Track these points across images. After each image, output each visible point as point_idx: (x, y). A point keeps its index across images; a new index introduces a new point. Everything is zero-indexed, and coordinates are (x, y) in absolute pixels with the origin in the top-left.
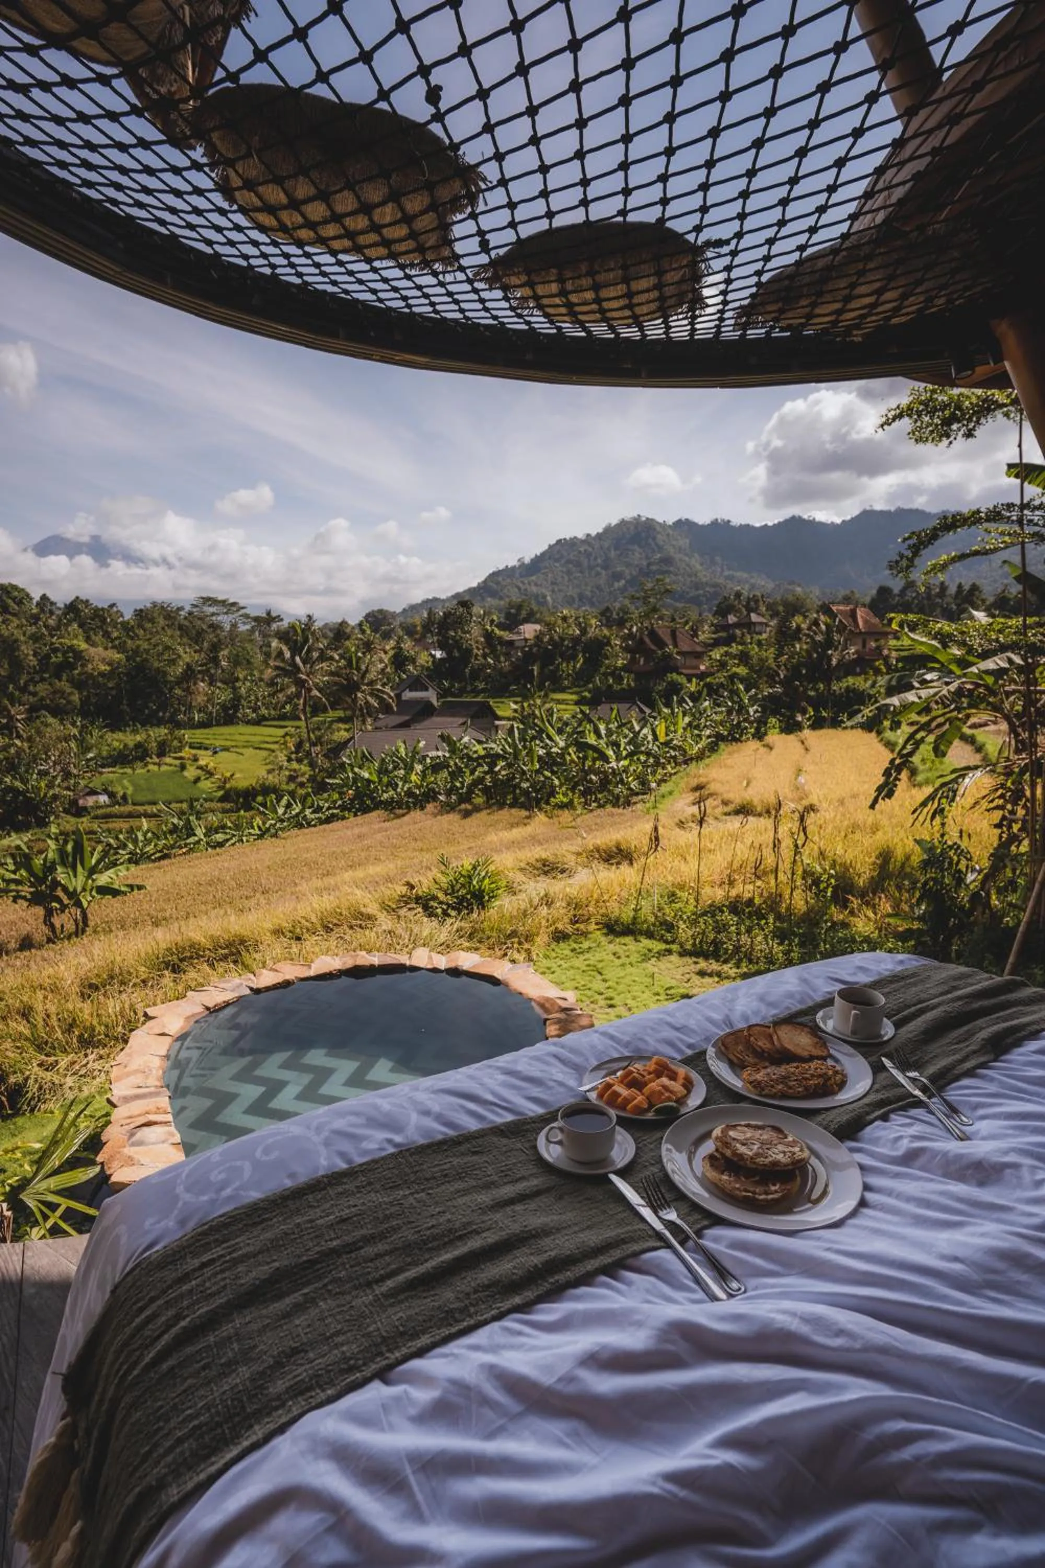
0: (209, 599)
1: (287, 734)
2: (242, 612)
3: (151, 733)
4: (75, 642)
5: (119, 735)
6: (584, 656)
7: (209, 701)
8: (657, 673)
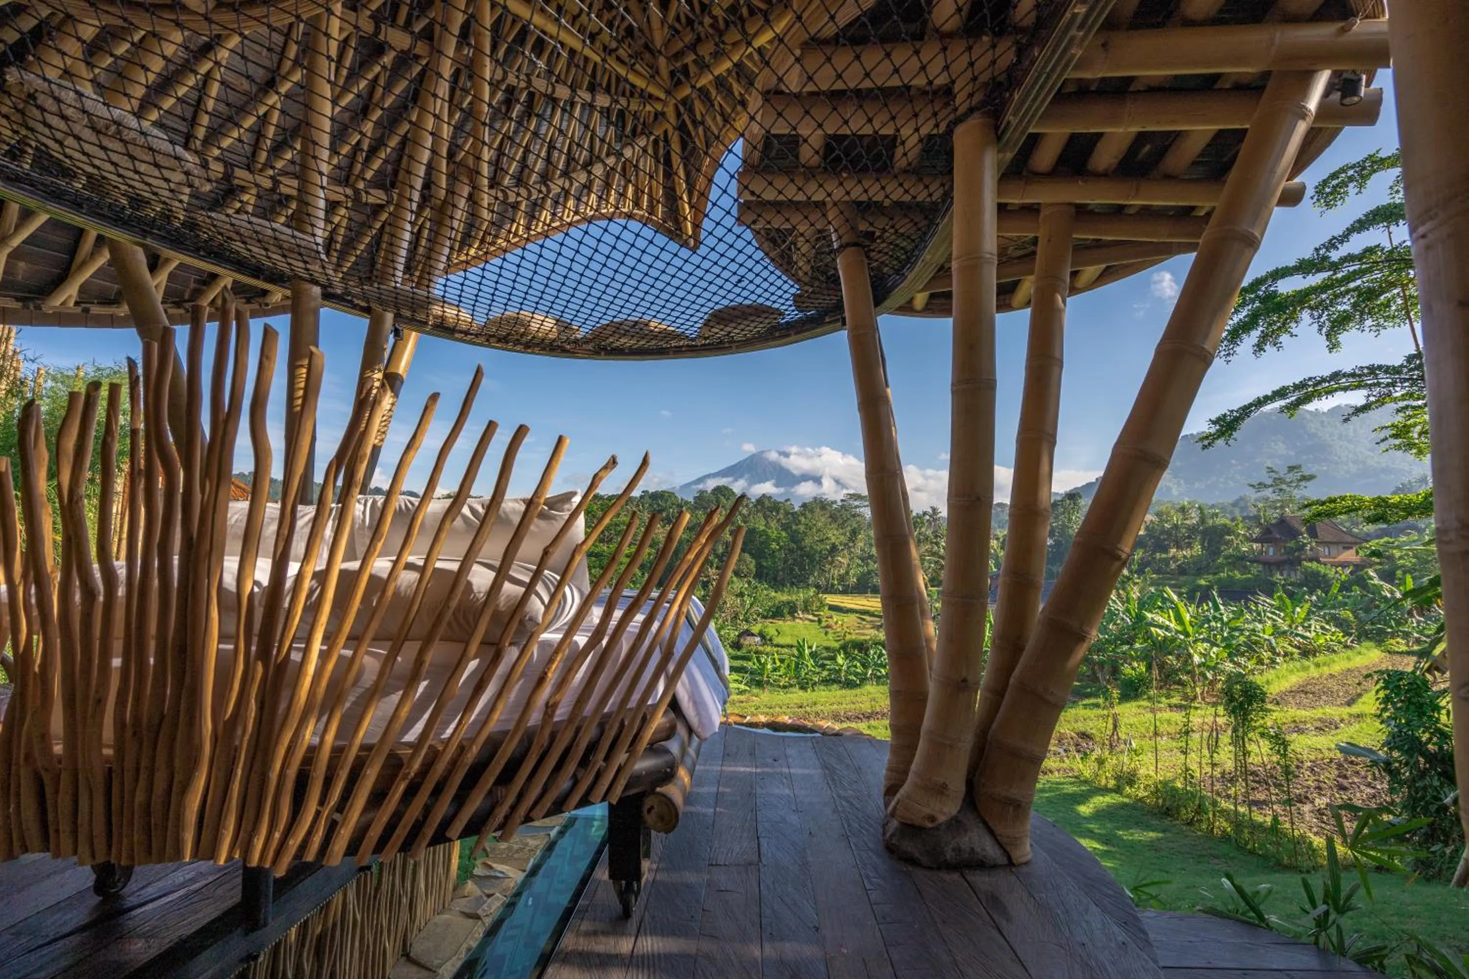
3: (801, 595)
5: (779, 594)
6: (1202, 545)
7: (847, 573)
8: (1292, 562)
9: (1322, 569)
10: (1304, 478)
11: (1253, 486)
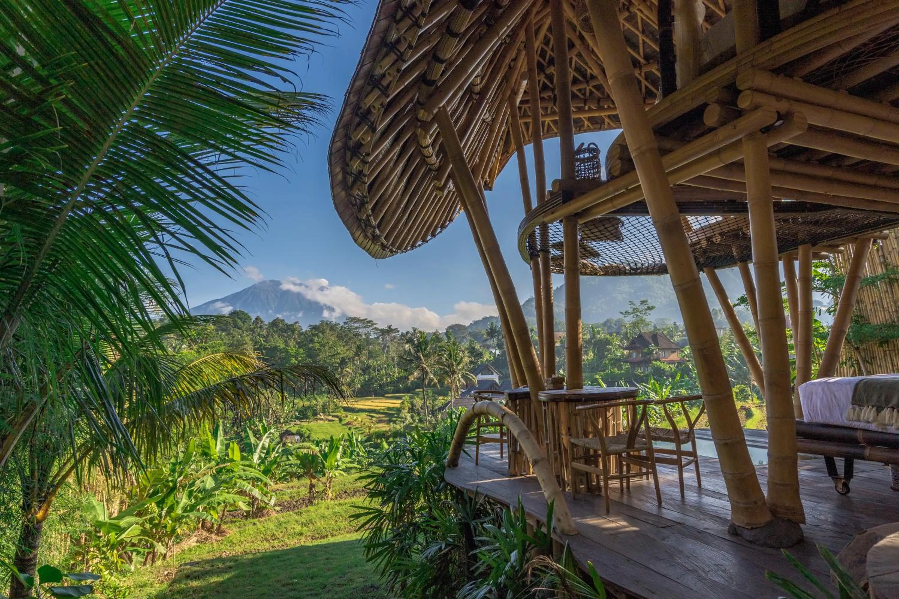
0: (355, 318)
2: (375, 326)
6: (594, 352)
7: (353, 381)
8: (646, 362)
9: (662, 366)
10: (650, 308)
11: (622, 313)
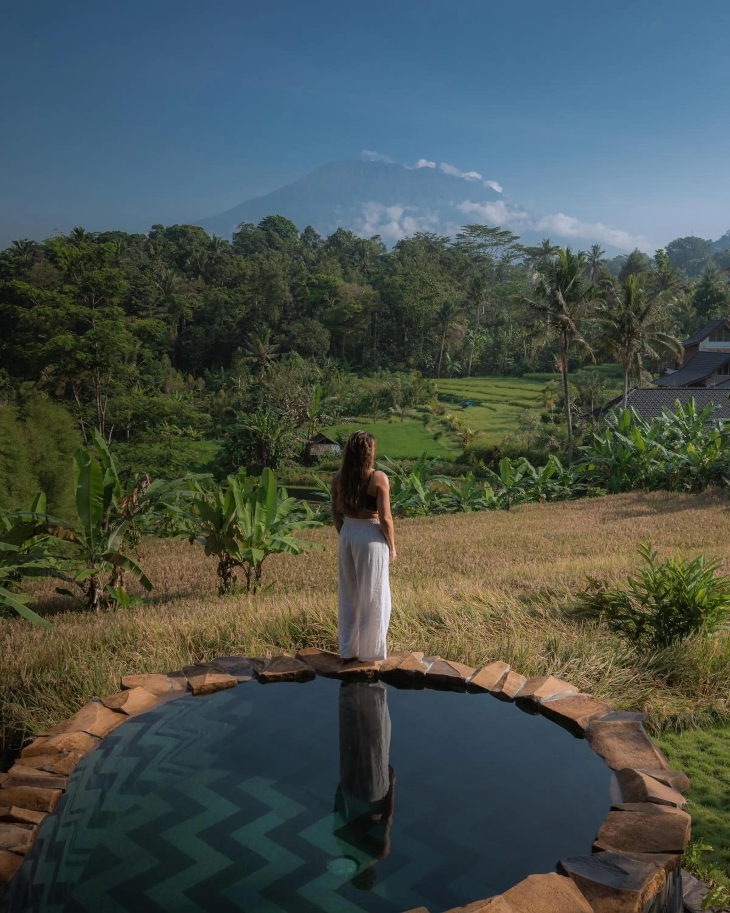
0: (477, 227)
1: (547, 389)
3: (399, 380)
4: (332, 277)
5: (366, 381)
7: (466, 346)
